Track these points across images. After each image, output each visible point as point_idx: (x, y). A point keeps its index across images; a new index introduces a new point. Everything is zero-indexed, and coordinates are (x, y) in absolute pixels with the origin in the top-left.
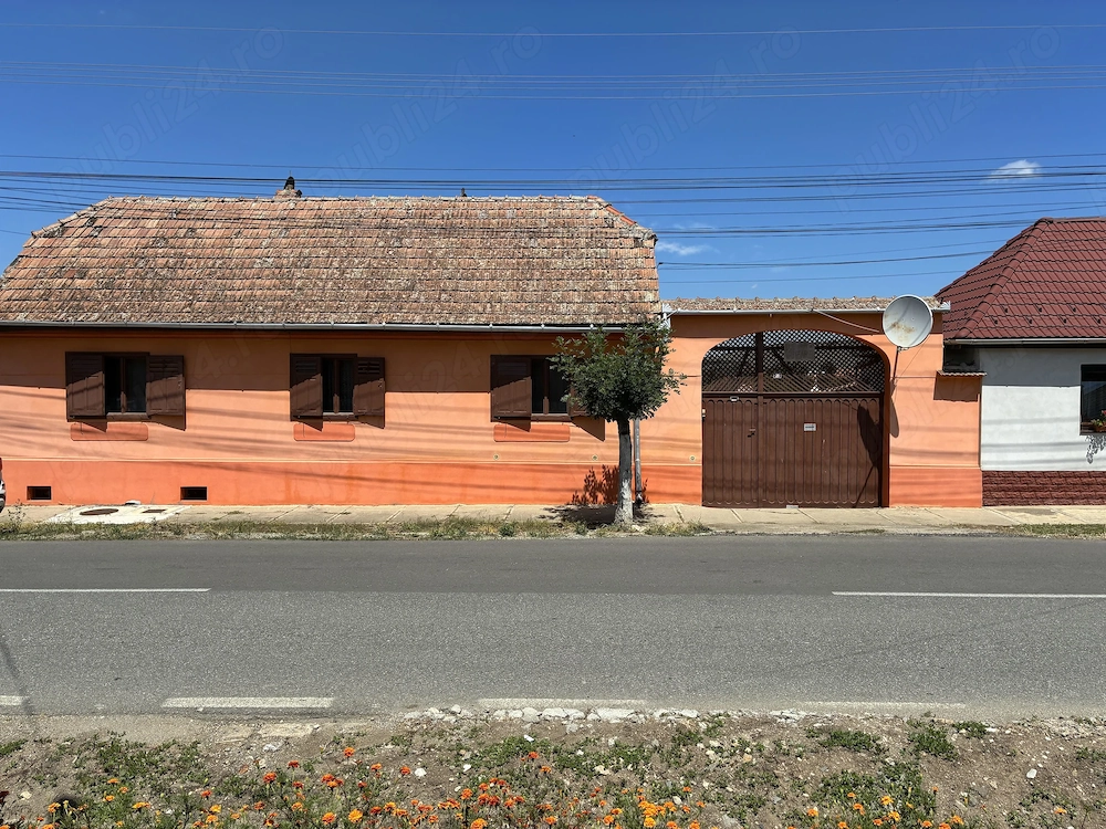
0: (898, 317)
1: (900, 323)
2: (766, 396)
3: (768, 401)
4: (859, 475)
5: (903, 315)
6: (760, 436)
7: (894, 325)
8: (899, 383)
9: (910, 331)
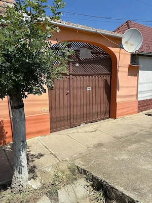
0: (128, 38)
1: (129, 42)
2: (73, 75)
3: (74, 77)
4: (104, 107)
5: (130, 38)
6: (71, 94)
7: (126, 42)
8: (120, 69)
9: (132, 45)
